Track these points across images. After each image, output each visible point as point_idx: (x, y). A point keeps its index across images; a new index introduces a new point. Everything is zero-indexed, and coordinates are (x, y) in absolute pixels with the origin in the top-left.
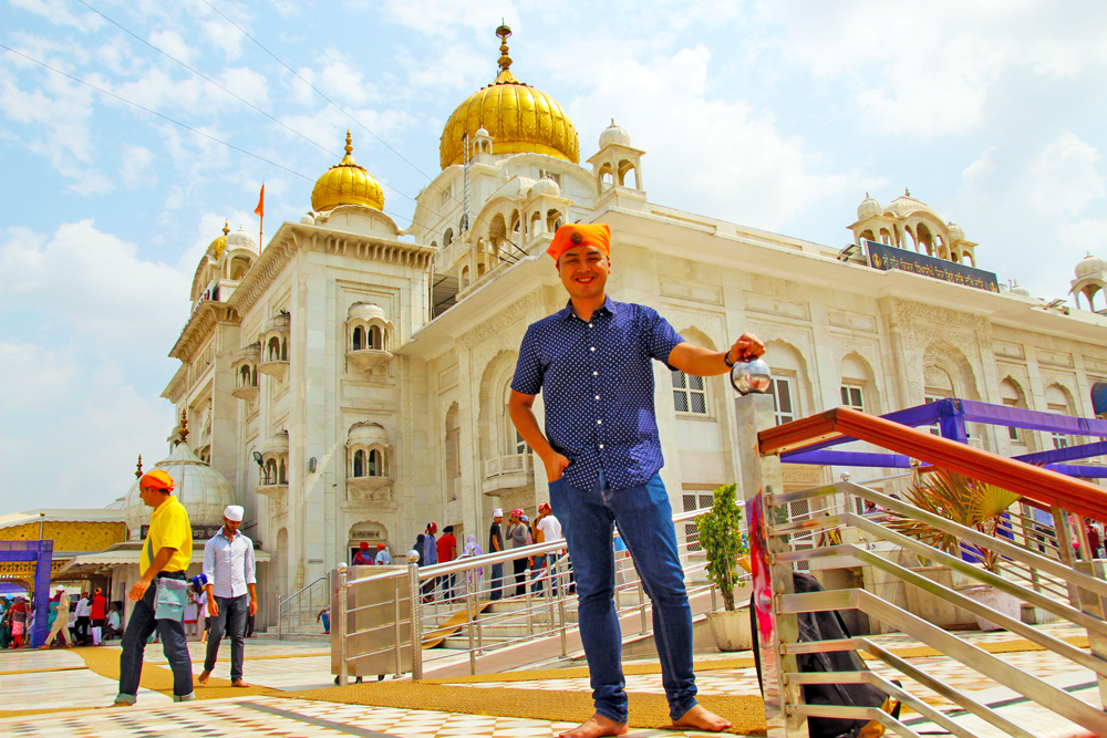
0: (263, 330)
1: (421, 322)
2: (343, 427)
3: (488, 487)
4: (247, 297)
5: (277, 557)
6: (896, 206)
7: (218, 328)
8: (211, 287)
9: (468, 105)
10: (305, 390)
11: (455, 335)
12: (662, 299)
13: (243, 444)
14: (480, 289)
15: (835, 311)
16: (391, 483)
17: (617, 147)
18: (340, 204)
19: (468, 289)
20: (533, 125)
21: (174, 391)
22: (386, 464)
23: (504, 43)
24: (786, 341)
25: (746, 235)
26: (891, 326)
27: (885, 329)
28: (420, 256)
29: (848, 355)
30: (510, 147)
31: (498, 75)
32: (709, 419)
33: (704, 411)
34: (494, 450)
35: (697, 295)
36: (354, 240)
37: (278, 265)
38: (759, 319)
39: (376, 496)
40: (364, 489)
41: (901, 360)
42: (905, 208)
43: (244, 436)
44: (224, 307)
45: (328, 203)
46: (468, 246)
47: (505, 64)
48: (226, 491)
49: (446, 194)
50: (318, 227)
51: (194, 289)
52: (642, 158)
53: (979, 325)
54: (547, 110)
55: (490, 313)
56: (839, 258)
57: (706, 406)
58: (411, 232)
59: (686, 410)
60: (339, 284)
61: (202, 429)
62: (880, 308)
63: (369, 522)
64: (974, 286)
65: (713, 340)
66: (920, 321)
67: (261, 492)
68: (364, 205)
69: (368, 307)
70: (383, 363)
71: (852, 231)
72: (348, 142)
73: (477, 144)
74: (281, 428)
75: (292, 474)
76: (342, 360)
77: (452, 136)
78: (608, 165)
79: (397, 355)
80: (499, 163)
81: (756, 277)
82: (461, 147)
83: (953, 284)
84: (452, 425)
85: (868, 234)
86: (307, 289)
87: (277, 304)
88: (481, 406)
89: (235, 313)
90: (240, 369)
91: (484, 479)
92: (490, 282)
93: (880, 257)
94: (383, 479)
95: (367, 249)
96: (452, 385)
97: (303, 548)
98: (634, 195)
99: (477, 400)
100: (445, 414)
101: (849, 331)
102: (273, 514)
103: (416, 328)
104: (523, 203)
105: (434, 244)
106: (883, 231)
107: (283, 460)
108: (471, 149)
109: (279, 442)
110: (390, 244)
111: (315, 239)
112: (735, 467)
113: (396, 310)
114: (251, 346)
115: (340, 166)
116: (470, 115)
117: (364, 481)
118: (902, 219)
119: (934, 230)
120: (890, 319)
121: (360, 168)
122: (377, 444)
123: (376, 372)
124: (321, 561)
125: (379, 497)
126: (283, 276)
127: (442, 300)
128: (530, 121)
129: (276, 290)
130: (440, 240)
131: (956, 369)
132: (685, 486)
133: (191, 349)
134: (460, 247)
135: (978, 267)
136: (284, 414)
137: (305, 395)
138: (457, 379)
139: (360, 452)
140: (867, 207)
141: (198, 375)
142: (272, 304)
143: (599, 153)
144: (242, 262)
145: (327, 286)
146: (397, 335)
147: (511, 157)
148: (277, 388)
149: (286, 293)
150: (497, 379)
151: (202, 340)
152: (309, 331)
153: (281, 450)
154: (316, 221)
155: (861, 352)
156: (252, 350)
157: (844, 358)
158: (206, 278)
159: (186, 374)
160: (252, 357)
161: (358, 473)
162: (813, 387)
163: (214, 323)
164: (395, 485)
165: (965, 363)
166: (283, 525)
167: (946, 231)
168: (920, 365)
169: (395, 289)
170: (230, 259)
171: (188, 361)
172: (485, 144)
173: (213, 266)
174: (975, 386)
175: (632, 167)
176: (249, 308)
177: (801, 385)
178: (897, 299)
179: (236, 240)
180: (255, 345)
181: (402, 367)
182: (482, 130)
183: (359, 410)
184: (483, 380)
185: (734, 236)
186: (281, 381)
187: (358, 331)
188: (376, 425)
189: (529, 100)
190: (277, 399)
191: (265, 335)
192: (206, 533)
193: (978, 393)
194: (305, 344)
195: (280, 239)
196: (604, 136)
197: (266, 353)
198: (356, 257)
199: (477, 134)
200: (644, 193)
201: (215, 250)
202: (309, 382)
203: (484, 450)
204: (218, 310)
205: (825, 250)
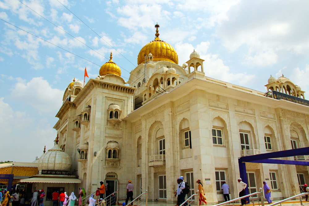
0: (83, 111)
1: (131, 110)
2: (105, 142)
3: (150, 164)
4: (78, 100)
5: (83, 182)
6: (280, 80)
7: (70, 109)
8: (68, 97)
9: (146, 47)
10: (94, 130)
11: (142, 115)
12: (210, 107)
13: (75, 145)
14: (150, 102)
15: (262, 112)
16: (119, 160)
17: (196, 58)
18: (108, 74)
19: (146, 101)
20: (165, 53)
21: (57, 127)
22: (118, 154)
23: (157, 29)
24: (247, 121)
25: (235, 87)
26: (280, 117)
27: (278, 118)
28: (131, 90)
29: (266, 126)
30: (158, 59)
31: (155, 39)
32: (223, 146)
33: (222, 144)
34: (152, 152)
35: (220, 106)
36: (111, 85)
37: (88, 91)
38: (239, 114)
39: (115, 164)
40: (111, 162)
41: (283, 128)
42: (283, 80)
43: (75, 143)
44: (72, 103)
45: (104, 73)
46: (146, 88)
47: (157, 35)
48: (68, 160)
49: (139, 72)
50: (101, 80)
51: (64, 97)
52: (203, 62)
53: (306, 117)
54: (169, 49)
55: (153, 109)
56: (264, 95)
57: (222, 142)
58: (129, 83)
59: (216, 143)
60: (106, 98)
61: (64, 139)
62: (276, 111)
63: (112, 172)
64: (305, 105)
65: (225, 121)
66: (288, 116)
67: (79, 161)
68: (115, 74)
69: (115, 105)
70: (118, 123)
71: (266, 87)
72: (111, 55)
73: (149, 58)
74: (86, 141)
75: (89, 156)
76: (106, 121)
77: (141, 55)
78: (193, 64)
79: (123, 120)
80: (155, 64)
81: (238, 101)
82: (144, 58)
83: (298, 104)
84: (139, 143)
85: (272, 88)
86: (96, 99)
87: (87, 103)
88: (149, 138)
89: (75, 105)
90: (75, 122)
91: (149, 162)
92: (153, 99)
93: (276, 95)
94: (117, 159)
95: (115, 87)
96: (140, 130)
97: (91, 180)
98: (201, 73)
99: (148, 136)
100: (137, 139)
101: (267, 119)
102: (83, 168)
103: (129, 112)
104: (164, 75)
105: (135, 87)
106: (277, 87)
107: (86, 152)
108: (147, 59)
109: (85, 146)
110: (122, 86)
111: (100, 84)
112: (232, 162)
113: (123, 106)
114: (79, 115)
115: (108, 62)
116: (147, 50)
117: (111, 160)
118: (282, 83)
119: (292, 87)
120: (279, 115)
121: (114, 63)
122: (116, 148)
123: (116, 125)
124: (96, 185)
125: (115, 165)
126: (89, 95)
127: (138, 104)
128: (164, 51)
129: (87, 99)
130: (136, 85)
131: (299, 131)
132: (216, 169)
133: (62, 115)
134: (143, 88)
135: (305, 99)
136: (88, 137)
137: (94, 132)
138: (141, 129)
139: (110, 151)
140: (271, 79)
141: (63, 123)
142: (86, 103)
143: (190, 60)
144: (78, 90)
145: (103, 98)
146: (123, 114)
147: (159, 62)
148: (86, 129)
149: (90, 100)
150: (154, 130)
151: (65, 113)
152: (96, 112)
153: (86, 148)
154: (100, 79)
155: (270, 125)
156: (79, 117)
157: (265, 127)
158: (67, 94)
159: (60, 122)
160: (79, 119)
161: (109, 157)
162: (256, 136)
163: (69, 108)
164: (121, 161)
165: (302, 129)
166: (85, 172)
167: (296, 88)
168: (289, 130)
169: (123, 100)
170: (74, 89)
171: (61, 118)
172: (151, 58)
173: (69, 91)
174: (306, 137)
175: (200, 65)
176: (79, 104)
177: (252, 135)
178: (281, 109)
179: (76, 83)
180: (80, 115)
181: (124, 124)
182: (150, 54)
183: (110, 137)
184: (150, 130)
185: (231, 87)
186: (87, 127)
187: (111, 113)
188: (116, 142)
189: (164, 46)
190: (86, 132)
191: (83, 113)
192: (62, 173)
193: (307, 139)
194: (95, 116)
195: (89, 84)
196: (191, 55)
197: (83, 118)
198: (112, 90)
199: (149, 55)
200: (204, 73)
201: (70, 86)
202: (96, 127)
203: (149, 152)
204: (70, 104)
205: (259, 93)
